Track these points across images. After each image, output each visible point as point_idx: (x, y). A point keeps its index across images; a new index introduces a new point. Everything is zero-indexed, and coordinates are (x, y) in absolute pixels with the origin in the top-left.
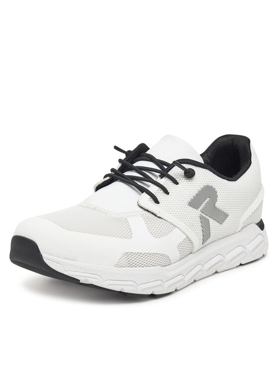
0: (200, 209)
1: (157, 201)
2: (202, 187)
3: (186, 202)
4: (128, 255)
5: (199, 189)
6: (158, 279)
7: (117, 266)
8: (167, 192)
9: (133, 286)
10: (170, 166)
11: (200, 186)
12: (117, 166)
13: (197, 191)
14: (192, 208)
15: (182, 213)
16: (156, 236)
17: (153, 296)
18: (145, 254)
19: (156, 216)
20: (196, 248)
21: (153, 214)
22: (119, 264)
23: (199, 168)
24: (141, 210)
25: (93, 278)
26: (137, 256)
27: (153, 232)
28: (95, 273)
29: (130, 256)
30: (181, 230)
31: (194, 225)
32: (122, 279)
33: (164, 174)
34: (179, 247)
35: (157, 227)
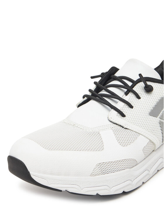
0: (159, 117)
1: (123, 115)
2: (160, 98)
3: (148, 112)
4: (100, 165)
5: (157, 100)
6: (127, 179)
7: (92, 175)
8: (131, 106)
9: (107, 189)
10: (135, 83)
11: (158, 99)
12: (93, 87)
13: (156, 103)
14: (152, 117)
15: (145, 122)
16: (123, 145)
17: (124, 193)
18: (115, 162)
19: (123, 127)
20: (158, 145)
21: (120, 126)
22: (93, 174)
23: (156, 83)
24: (111, 123)
25: (72, 188)
26: (108, 165)
27: (121, 142)
28: (73, 183)
29: (102, 165)
30: (144, 136)
31: (154, 130)
32: (97, 186)
33: (130, 90)
34: (144, 150)
35: (124, 137)
